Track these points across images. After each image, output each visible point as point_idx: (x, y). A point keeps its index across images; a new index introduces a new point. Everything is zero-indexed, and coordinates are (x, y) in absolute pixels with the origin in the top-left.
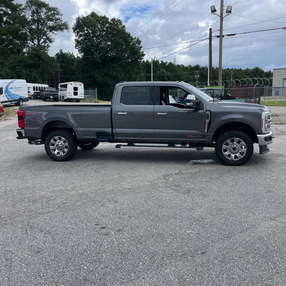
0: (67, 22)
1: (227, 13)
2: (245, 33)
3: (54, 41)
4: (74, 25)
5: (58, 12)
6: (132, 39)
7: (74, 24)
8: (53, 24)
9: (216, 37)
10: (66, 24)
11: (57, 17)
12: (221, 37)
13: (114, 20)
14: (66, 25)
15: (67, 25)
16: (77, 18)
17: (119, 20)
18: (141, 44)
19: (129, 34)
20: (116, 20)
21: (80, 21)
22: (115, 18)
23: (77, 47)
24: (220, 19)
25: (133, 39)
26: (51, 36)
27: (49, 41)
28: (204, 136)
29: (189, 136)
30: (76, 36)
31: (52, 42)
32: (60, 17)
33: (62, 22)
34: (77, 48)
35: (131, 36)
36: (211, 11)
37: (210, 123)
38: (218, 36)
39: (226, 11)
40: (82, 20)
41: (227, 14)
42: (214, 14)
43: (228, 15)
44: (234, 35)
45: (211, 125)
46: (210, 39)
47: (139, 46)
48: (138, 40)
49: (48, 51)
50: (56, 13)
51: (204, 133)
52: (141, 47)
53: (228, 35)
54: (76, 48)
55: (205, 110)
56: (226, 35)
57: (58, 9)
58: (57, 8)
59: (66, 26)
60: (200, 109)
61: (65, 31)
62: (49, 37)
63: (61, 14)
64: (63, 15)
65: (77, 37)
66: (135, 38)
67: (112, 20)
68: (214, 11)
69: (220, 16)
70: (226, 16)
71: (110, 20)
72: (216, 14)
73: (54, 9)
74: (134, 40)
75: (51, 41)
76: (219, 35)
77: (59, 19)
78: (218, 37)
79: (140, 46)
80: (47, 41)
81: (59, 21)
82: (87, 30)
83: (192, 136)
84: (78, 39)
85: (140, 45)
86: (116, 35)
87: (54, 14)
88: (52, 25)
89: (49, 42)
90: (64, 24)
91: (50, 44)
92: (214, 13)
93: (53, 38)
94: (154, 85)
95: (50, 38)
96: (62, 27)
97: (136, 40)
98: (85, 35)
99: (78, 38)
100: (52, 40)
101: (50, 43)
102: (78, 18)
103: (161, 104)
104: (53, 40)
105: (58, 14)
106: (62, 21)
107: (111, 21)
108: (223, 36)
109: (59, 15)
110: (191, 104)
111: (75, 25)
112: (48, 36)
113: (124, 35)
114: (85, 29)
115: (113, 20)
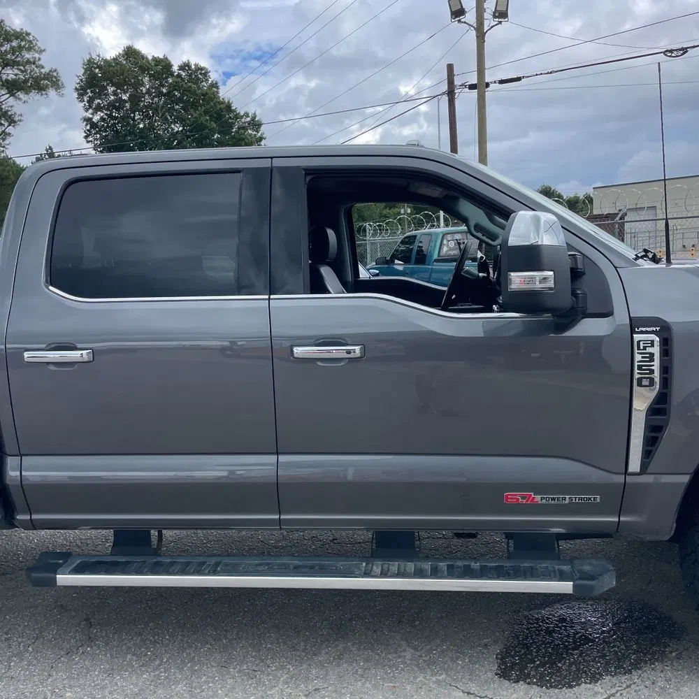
0: (55, 71)
1: (495, 17)
2: (551, 73)
3: (20, 121)
4: (78, 81)
5: (31, 42)
6: (237, 116)
7: (78, 77)
8: (16, 75)
9: (467, 90)
10: (55, 74)
11: (28, 56)
12: (480, 86)
13: (187, 68)
14: (52, 76)
15: (55, 77)
16: (86, 61)
17: (202, 69)
18: (263, 128)
19: (229, 102)
20: (193, 67)
21: (95, 68)
22: (189, 62)
23: (90, 139)
24: (477, 37)
25: (242, 117)
26: (12, 107)
27: (7, 120)
28: (622, 498)
29: (517, 496)
30: (87, 110)
31: (15, 122)
32: (37, 55)
33: (43, 70)
34: (91, 141)
35: (233, 108)
36: (451, 11)
37: (659, 408)
38: (472, 85)
39: (494, 13)
40: (99, 67)
41: (497, 20)
42: (459, 21)
43: (500, 22)
44: (518, 79)
45: (667, 422)
46: (451, 93)
47: (255, 135)
48: (253, 119)
49: (7, 147)
50: (24, 46)
51: (620, 479)
52: (261, 139)
53: (502, 82)
54: (88, 142)
55: (621, 317)
56: (495, 82)
57: (31, 36)
58: (28, 34)
59: (54, 79)
60: (590, 311)
61: (52, 92)
62: (8, 111)
63: (39, 48)
64: (44, 50)
65: (91, 111)
66: (247, 115)
67: (182, 68)
68: (458, 13)
69: (475, 29)
70: (492, 27)
71: (175, 68)
72: (465, 22)
73: (19, 36)
74: (243, 120)
75: (12, 122)
76: (476, 82)
77: (34, 63)
78: (472, 87)
79: (259, 134)
80: (3, 122)
81: (33, 66)
82: (115, 93)
83: (538, 498)
84: (91, 116)
85: (258, 132)
86: (194, 105)
87: (20, 48)
88: (14, 77)
89: (6, 124)
90: (48, 74)
91: (10, 129)
92: (458, 19)
93: (18, 113)
94: (266, 164)
95: (10, 113)
96: (42, 83)
97: (248, 119)
98: (112, 106)
99: (92, 114)
100: (16, 119)
101: (10, 125)
102: (89, 61)
103: (318, 286)
104: (20, 118)
105: (29, 49)
106: (43, 67)
107: (179, 70)
108: (487, 85)
109: (35, 50)
110: (545, 279)
111: (81, 80)
112: (3, 107)
113: (215, 104)
114: (111, 89)
115: (185, 67)
